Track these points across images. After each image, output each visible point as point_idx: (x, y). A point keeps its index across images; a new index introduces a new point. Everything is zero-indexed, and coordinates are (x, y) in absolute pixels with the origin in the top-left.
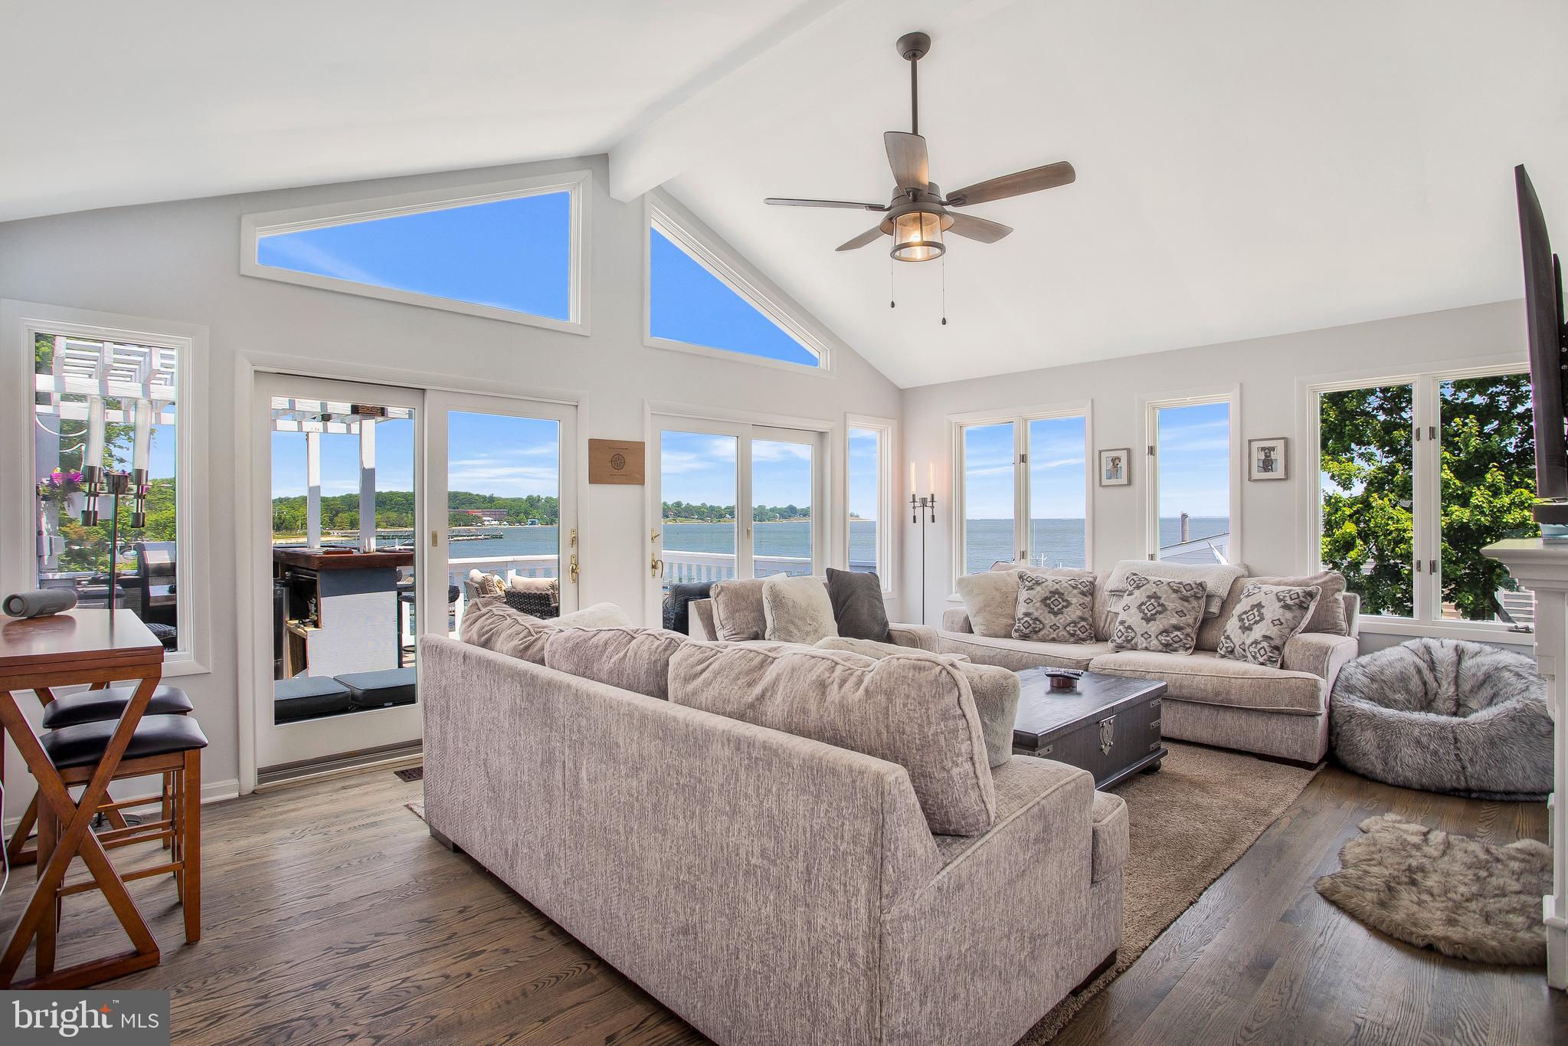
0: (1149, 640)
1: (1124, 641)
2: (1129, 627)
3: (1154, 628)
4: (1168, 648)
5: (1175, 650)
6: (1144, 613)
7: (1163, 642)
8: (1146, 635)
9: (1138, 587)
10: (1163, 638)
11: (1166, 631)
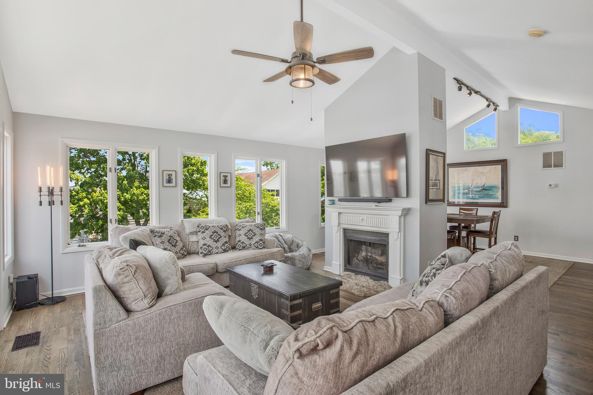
0: (218, 249)
1: (208, 252)
2: (209, 246)
3: (219, 244)
4: (225, 251)
5: (227, 251)
6: (213, 239)
7: (224, 249)
8: (217, 248)
9: (207, 229)
10: (223, 247)
11: (223, 245)
